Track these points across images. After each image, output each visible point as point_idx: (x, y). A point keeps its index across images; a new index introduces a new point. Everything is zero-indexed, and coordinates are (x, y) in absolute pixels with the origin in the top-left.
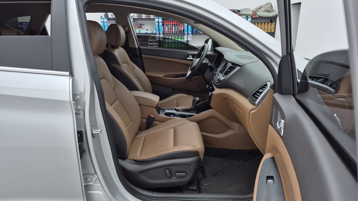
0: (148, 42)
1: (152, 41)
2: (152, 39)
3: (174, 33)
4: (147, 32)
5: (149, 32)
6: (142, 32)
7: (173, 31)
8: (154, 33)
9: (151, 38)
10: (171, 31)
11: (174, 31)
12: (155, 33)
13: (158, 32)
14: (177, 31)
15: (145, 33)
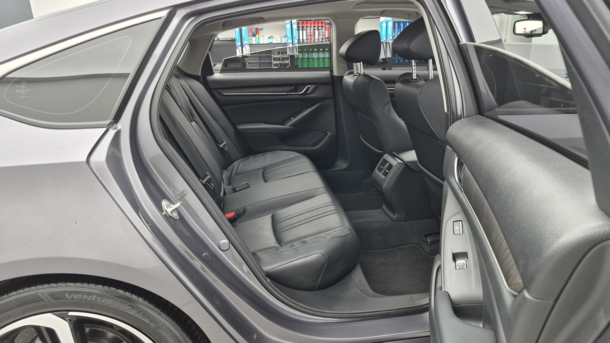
0: (271, 60)
1: (278, 58)
2: (279, 53)
3: (316, 41)
4: (270, 41)
5: (274, 42)
6: (261, 42)
7: (315, 38)
8: (283, 42)
9: (276, 53)
10: (312, 38)
11: (317, 37)
12: (286, 43)
13: (290, 41)
14: (323, 39)
15: (268, 43)
